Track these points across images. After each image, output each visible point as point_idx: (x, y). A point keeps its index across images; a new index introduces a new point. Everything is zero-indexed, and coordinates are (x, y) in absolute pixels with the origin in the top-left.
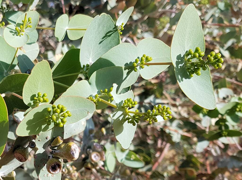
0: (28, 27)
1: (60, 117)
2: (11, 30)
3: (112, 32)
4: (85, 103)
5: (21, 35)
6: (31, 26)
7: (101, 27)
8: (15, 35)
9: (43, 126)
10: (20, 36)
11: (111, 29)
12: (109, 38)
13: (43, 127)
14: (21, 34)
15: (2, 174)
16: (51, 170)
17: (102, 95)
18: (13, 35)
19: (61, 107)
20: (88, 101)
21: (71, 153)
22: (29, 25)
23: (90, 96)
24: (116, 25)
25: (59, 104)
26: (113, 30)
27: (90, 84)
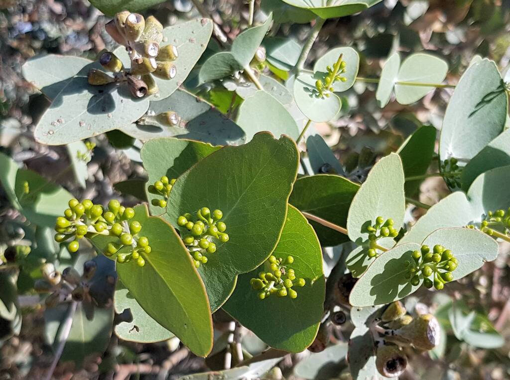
0: (338, 80)
1: (439, 270)
2: (306, 86)
3: (494, 95)
4: (479, 243)
5: (324, 96)
6: (346, 79)
7: (475, 85)
8: (314, 96)
9: (399, 286)
10: (323, 98)
11: (494, 89)
12: (488, 107)
13: (400, 288)
14: (324, 94)
15: (254, 374)
16: (387, 370)
18: (311, 96)
19: (441, 249)
20: (487, 238)
21: (429, 336)
22: (341, 76)
23: (471, 223)
24: (505, 81)
25: (438, 244)
26: (498, 90)
27: (469, 199)
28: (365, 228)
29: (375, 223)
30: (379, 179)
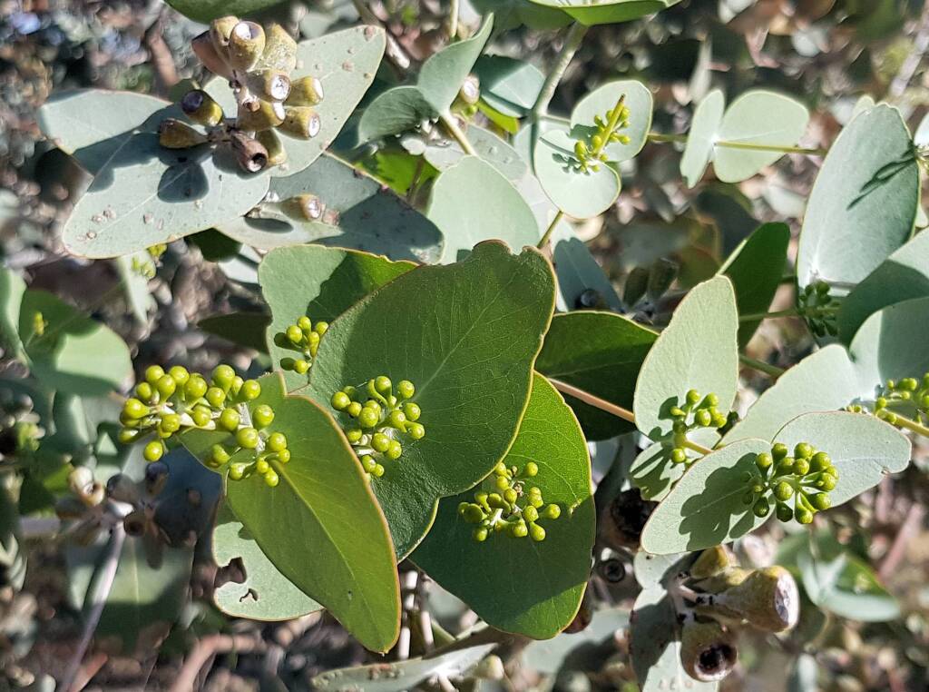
0: (614, 141)
1: (804, 488)
2: (556, 152)
3: (897, 168)
4: (876, 439)
5: (589, 170)
6: (628, 139)
7: (863, 149)
8: (571, 169)
9: (732, 516)
10: (587, 173)
11: (896, 156)
12: (883, 190)
13: (734, 520)
14: (589, 166)
16: (700, 667)
17: (892, 400)
18: (566, 169)
19: (809, 451)
20: (888, 430)
21: (777, 606)
23: (855, 402)
24: (916, 143)
25: (803, 442)
26: (904, 160)
27: (853, 358)
28: (667, 410)
29: (685, 402)
30: (692, 323)
